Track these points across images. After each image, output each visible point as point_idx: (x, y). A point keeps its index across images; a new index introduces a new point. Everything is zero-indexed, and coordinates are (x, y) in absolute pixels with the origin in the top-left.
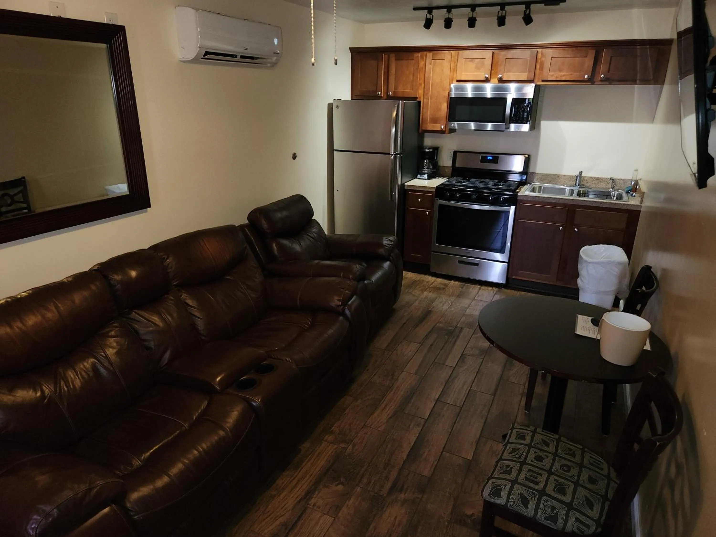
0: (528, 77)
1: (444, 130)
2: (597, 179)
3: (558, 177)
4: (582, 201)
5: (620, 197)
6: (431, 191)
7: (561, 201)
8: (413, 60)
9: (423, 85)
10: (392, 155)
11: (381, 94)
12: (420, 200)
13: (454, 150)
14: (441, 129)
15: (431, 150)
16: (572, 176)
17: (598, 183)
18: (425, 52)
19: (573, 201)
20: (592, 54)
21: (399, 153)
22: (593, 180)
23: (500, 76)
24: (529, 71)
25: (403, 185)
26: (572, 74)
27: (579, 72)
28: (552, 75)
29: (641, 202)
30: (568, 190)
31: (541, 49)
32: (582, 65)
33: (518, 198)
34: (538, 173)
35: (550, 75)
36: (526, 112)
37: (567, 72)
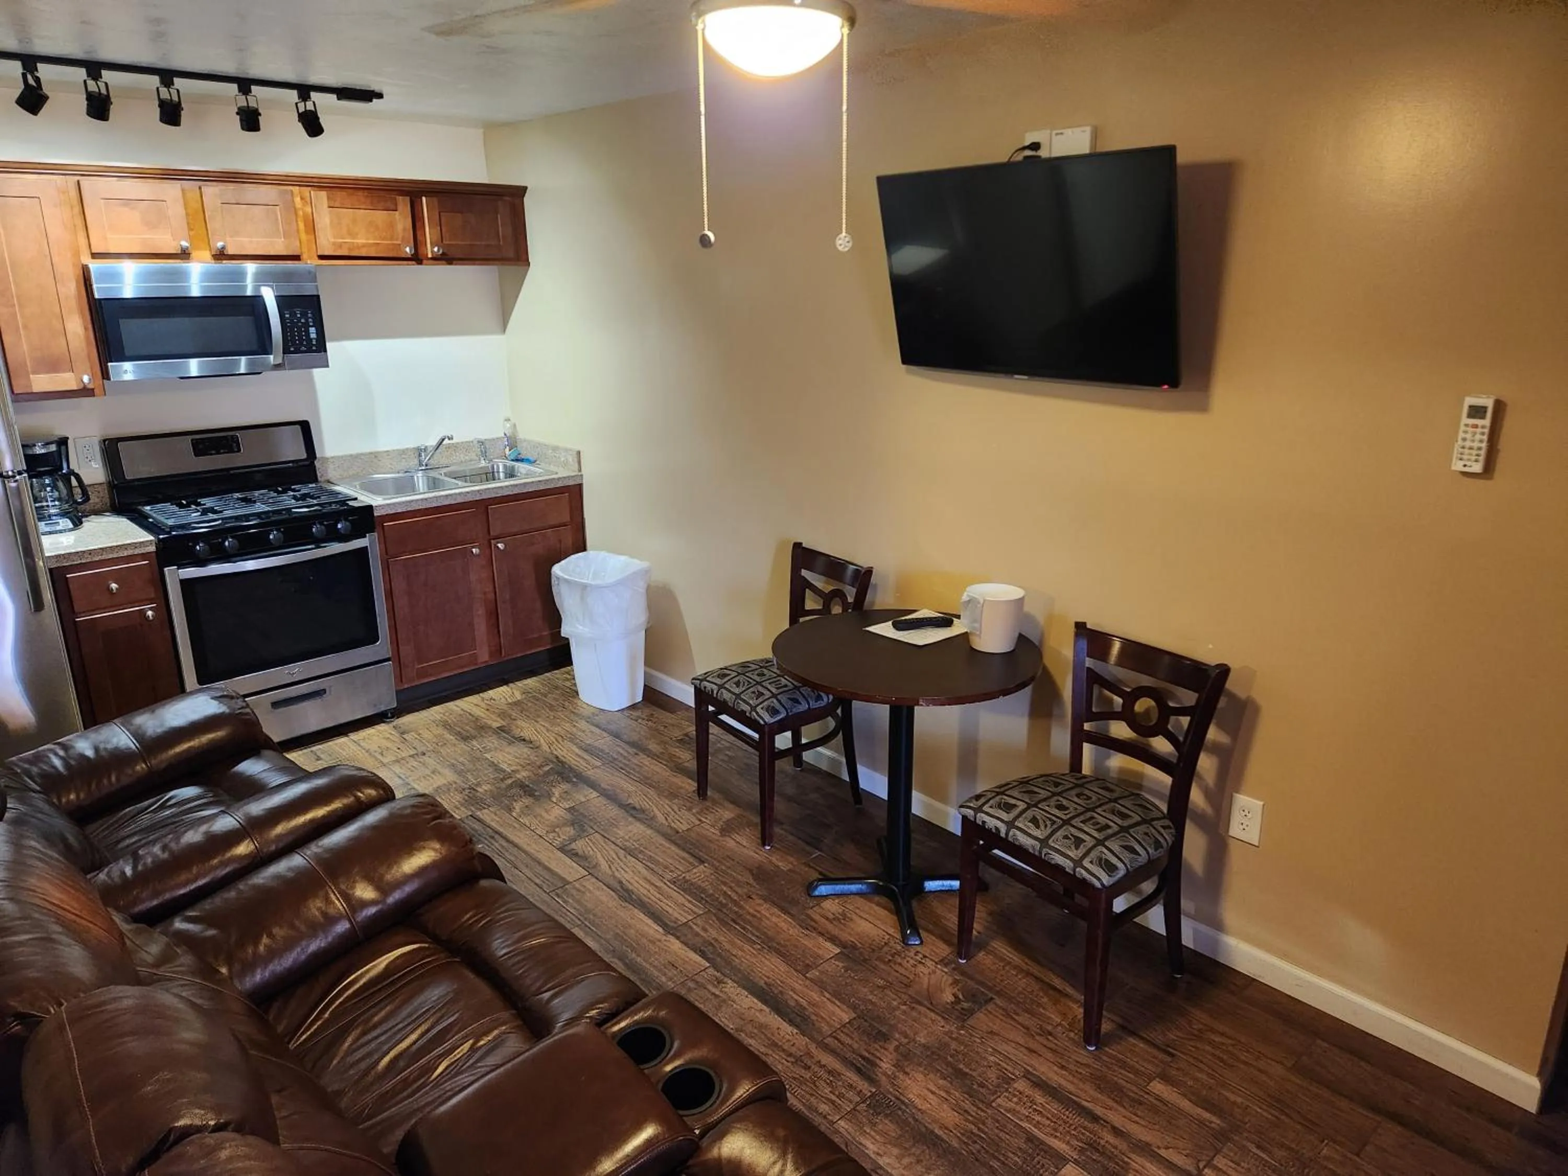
0: (286, 248)
1: (91, 386)
2: (448, 447)
6: (142, 552)
7: (460, 500)
12: (114, 586)
13: (98, 439)
14: (81, 386)
15: (52, 448)
20: (404, 203)
22: (455, 450)
23: (220, 244)
24: (286, 235)
26: (378, 244)
27: (392, 239)
28: (340, 246)
29: (580, 470)
30: (420, 480)
31: (297, 188)
32: (391, 225)
33: (375, 514)
34: (332, 458)
35: (334, 244)
36: (312, 326)
37: (368, 239)
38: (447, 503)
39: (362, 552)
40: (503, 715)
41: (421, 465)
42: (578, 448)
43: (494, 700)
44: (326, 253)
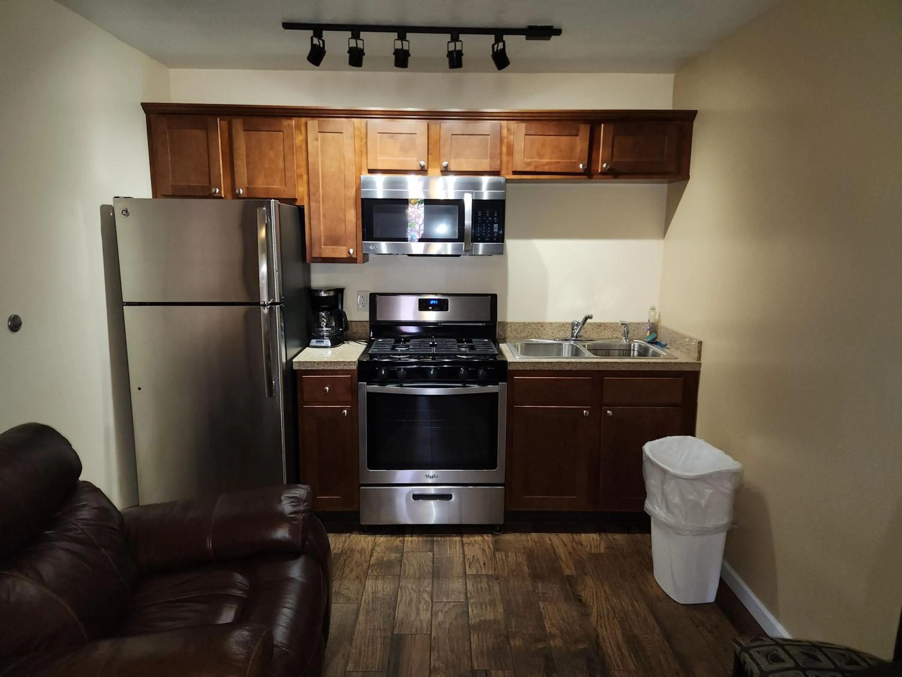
0: (490, 166)
1: (354, 256)
2: (599, 325)
3: (542, 326)
4: (612, 364)
5: (643, 352)
6: (349, 368)
7: (579, 368)
8: (280, 131)
9: (305, 177)
10: (264, 305)
11: (220, 192)
12: (327, 388)
13: (369, 293)
14: (349, 255)
15: (332, 294)
16: (562, 323)
17: (601, 331)
18: (303, 120)
19: (598, 366)
20: (584, 131)
21: (279, 301)
22: (593, 327)
23: (445, 164)
24: (492, 157)
25: (290, 362)
26: (558, 162)
27: (570, 158)
28: (529, 164)
29: (699, 358)
30: (566, 347)
31: (506, 122)
32: (572, 148)
33: (509, 368)
34: (510, 323)
35: (525, 163)
36: (496, 223)
37: (551, 159)
38: (568, 368)
39: (494, 396)
40: (579, 564)
41: (572, 336)
42: (701, 339)
43: (581, 545)
44: (519, 169)
